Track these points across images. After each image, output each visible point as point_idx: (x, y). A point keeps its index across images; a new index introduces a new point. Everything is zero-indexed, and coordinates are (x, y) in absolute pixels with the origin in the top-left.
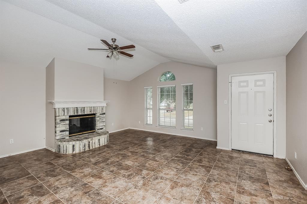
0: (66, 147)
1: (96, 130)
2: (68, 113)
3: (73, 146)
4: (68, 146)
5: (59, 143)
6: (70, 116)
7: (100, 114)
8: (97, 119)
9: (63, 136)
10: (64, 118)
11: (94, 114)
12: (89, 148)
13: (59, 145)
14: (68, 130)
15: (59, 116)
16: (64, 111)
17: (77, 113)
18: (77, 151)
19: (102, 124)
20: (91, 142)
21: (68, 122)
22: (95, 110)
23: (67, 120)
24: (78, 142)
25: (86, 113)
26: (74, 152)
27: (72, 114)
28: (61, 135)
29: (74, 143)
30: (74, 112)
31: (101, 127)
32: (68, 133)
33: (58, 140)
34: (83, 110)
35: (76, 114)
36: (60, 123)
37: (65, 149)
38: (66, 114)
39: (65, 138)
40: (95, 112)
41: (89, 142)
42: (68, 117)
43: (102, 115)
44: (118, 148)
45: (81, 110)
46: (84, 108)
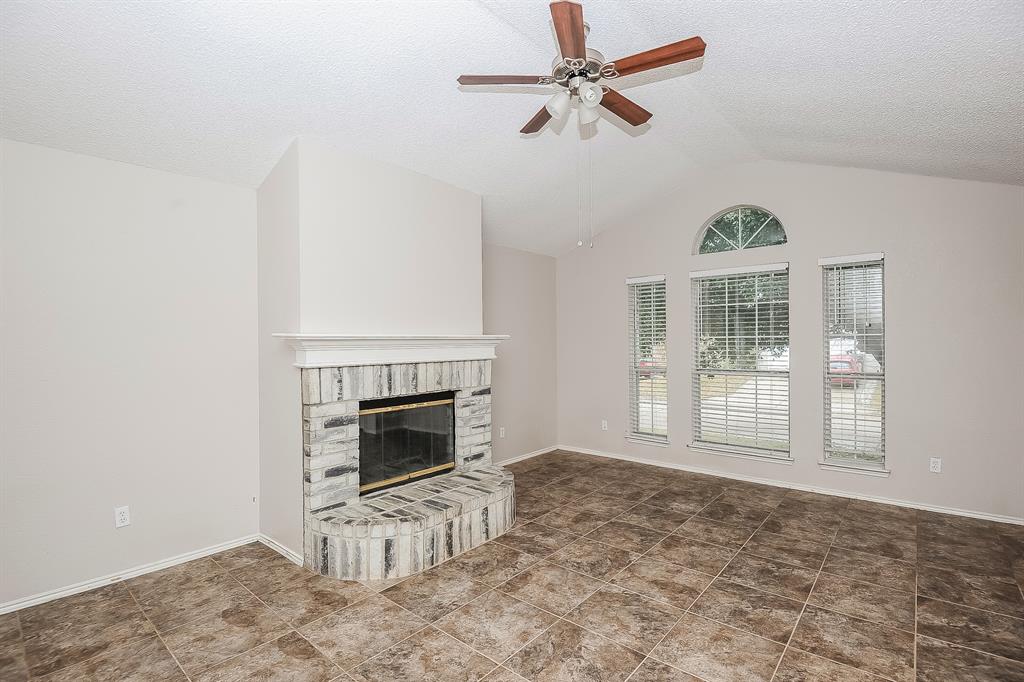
0: (358, 548)
1: (460, 461)
2: (354, 389)
3: (388, 545)
4: (363, 544)
5: (326, 528)
6: (364, 405)
7: (474, 394)
8: (461, 413)
9: (336, 496)
10: (338, 410)
11: (451, 394)
12: (450, 553)
13: (325, 539)
14: (356, 464)
15: (321, 404)
16: (340, 381)
17: (390, 389)
18: (403, 568)
19: (482, 436)
20: (456, 522)
21: (354, 431)
22: (455, 376)
23: (351, 421)
24: (406, 527)
25: (422, 390)
26: (392, 575)
27: (370, 394)
28: (330, 488)
29: (390, 530)
30: (380, 386)
31: (476, 451)
32: (356, 476)
33: (317, 511)
34: (411, 376)
35: (386, 394)
36: (326, 437)
37: (351, 559)
38: (347, 394)
39: (344, 504)
40: (454, 383)
41: (451, 525)
42: (354, 410)
43: (481, 397)
44: (580, 557)
45: (406, 374)
46: (416, 368)
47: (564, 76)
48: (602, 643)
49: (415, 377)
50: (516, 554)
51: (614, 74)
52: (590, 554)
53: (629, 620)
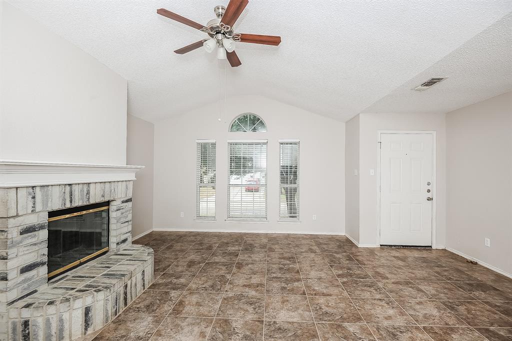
0: (61, 321)
2: (45, 203)
3: (87, 311)
4: (66, 316)
5: (26, 314)
6: (52, 214)
7: (123, 202)
8: (113, 215)
9: (29, 286)
10: (32, 220)
11: (107, 203)
12: (126, 304)
13: (26, 324)
14: (46, 259)
15: (17, 216)
16: (34, 197)
17: (71, 202)
18: (98, 323)
19: (126, 227)
21: (44, 234)
22: (113, 191)
23: (41, 227)
25: (92, 201)
26: (90, 331)
27: (57, 206)
28: (24, 281)
29: (88, 300)
30: (64, 200)
31: (123, 238)
32: (44, 270)
33: (13, 302)
34: (86, 192)
35: (68, 206)
36: (21, 242)
37: (54, 330)
38: (39, 207)
39: (35, 291)
40: (112, 196)
41: (126, 286)
42: (44, 219)
43: (126, 204)
44: (203, 284)
45: (82, 191)
46: (89, 187)
47: (214, 31)
48: (242, 322)
49: (88, 193)
50: (167, 293)
51: (239, 40)
52: (206, 282)
53: (246, 307)
